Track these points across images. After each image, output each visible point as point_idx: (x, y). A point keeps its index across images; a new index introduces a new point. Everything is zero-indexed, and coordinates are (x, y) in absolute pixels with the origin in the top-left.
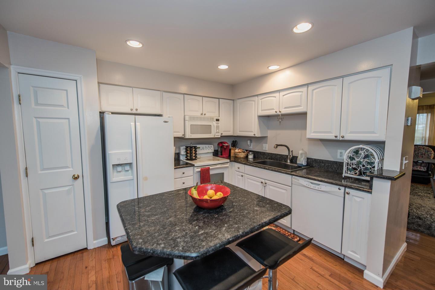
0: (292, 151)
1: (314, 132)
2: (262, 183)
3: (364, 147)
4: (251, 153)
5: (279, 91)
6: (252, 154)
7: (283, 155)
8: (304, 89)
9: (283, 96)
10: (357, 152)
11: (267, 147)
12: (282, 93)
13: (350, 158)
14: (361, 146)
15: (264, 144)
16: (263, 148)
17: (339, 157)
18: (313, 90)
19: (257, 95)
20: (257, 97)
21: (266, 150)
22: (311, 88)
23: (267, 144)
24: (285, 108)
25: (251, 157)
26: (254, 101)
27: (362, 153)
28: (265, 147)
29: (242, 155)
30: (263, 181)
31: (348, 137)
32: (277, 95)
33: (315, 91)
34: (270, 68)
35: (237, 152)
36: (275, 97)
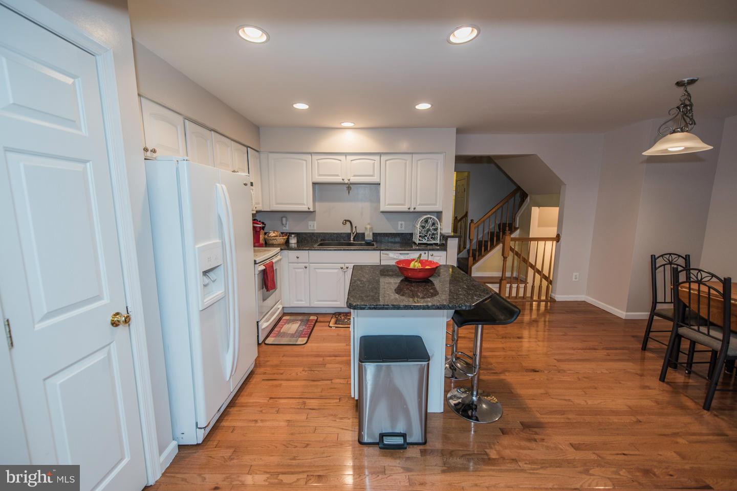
0: (356, 227)
1: (389, 205)
2: (342, 268)
3: (432, 216)
4: (293, 236)
5: (346, 154)
6: (295, 236)
7: (341, 233)
8: (377, 158)
9: (352, 161)
10: (426, 221)
11: (315, 226)
12: (350, 158)
13: (422, 226)
14: (429, 216)
15: (309, 222)
16: (309, 227)
17: (399, 228)
18: (386, 161)
19: (311, 154)
20: (310, 157)
21: (314, 230)
22: (384, 158)
23: (315, 221)
24: (355, 176)
25: (293, 241)
26: (306, 161)
27: (430, 221)
28: (312, 225)
29: (281, 240)
30: (342, 265)
31: (419, 209)
32: (342, 158)
33: (387, 162)
34: (342, 124)
35: (274, 237)
36: (340, 160)
